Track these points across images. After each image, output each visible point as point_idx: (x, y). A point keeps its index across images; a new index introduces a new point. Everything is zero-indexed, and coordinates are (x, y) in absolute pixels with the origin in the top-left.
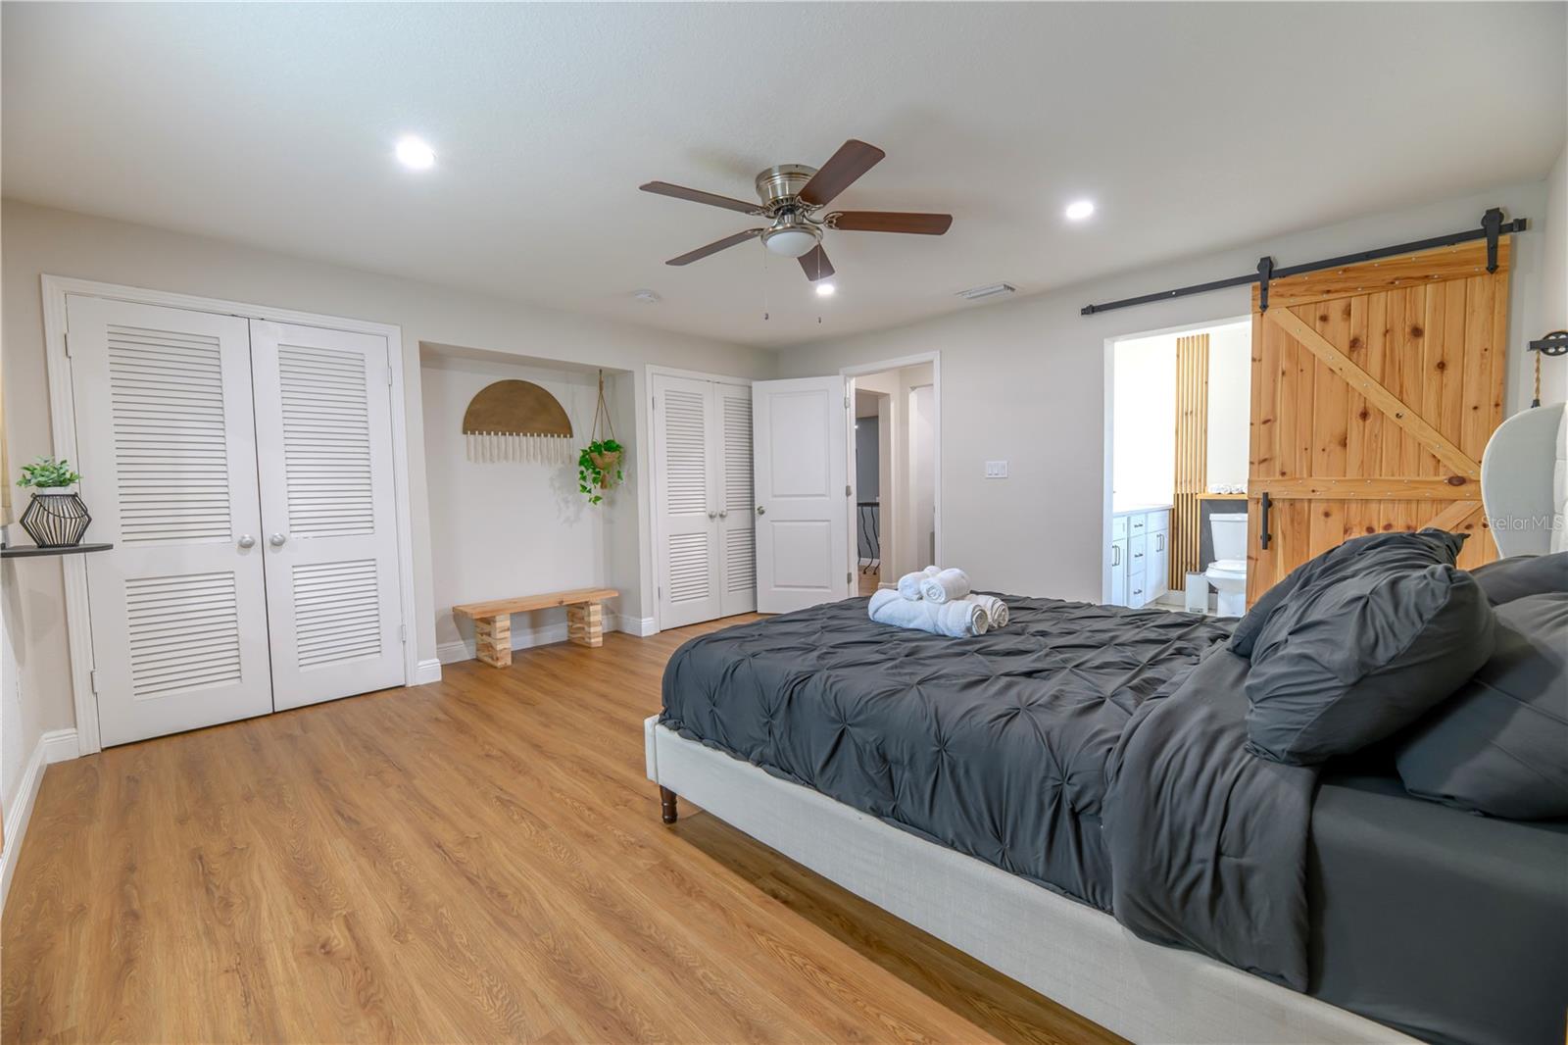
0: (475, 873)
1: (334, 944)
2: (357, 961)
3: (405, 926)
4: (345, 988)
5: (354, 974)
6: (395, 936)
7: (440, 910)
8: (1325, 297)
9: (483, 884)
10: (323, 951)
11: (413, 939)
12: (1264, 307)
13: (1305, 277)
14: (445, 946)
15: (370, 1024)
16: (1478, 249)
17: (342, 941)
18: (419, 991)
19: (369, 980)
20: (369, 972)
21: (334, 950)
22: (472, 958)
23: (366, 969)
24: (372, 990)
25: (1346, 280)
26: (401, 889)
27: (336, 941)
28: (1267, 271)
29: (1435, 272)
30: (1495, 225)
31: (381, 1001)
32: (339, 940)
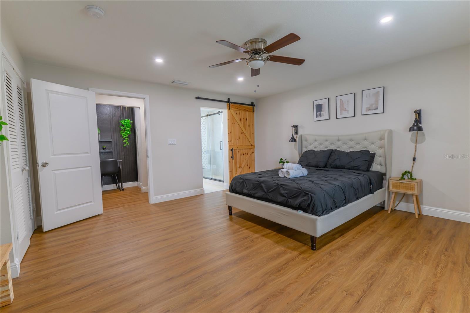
0: (367, 285)
1: (429, 310)
2: (427, 300)
3: (404, 294)
4: (437, 298)
5: (431, 298)
6: (411, 295)
7: (390, 288)
8: (237, 110)
9: (370, 282)
10: (434, 312)
11: (407, 290)
12: (230, 109)
13: (235, 105)
14: (402, 282)
15: (438, 287)
16: (251, 107)
17: (426, 309)
18: (420, 282)
19: (429, 294)
20: (427, 295)
21: (431, 309)
22: (400, 275)
23: (427, 296)
24: (430, 291)
25: (239, 107)
26: (390, 303)
27: (428, 310)
28: (229, 101)
29: (249, 110)
30: (252, 105)
31: (431, 288)
32: (426, 310)
